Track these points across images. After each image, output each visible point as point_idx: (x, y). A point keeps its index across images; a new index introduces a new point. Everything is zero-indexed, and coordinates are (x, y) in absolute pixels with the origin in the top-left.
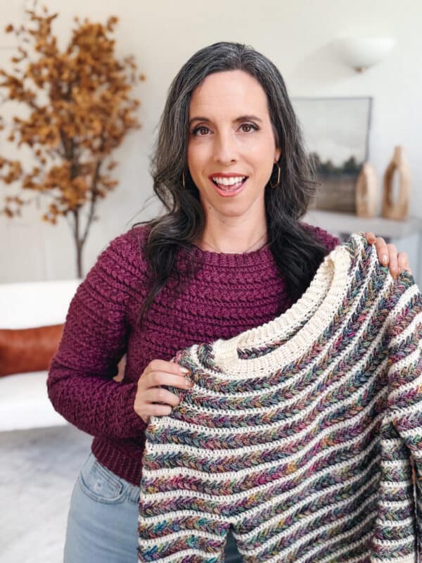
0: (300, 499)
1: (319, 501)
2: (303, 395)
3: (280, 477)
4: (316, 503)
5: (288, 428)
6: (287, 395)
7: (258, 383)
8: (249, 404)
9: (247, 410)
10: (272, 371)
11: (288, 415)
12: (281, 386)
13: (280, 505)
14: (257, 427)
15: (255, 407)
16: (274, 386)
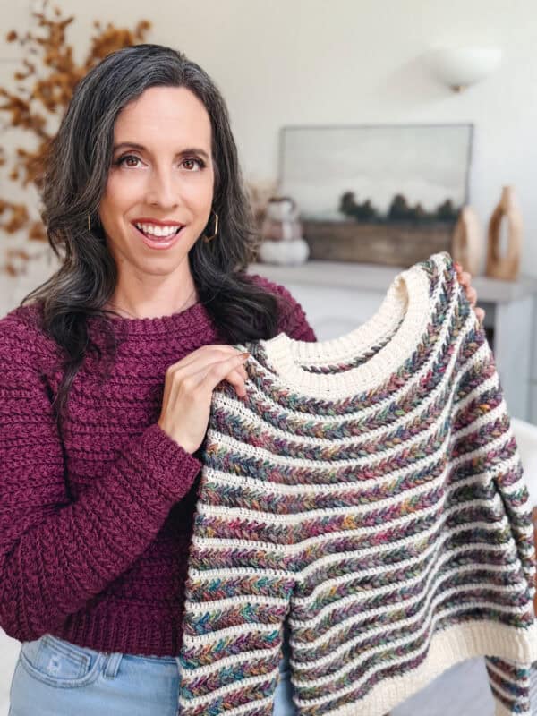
0: (360, 568)
1: (386, 576)
2: (375, 435)
3: (335, 531)
4: (381, 578)
5: (350, 472)
6: (355, 430)
7: (322, 407)
8: (310, 431)
9: (307, 438)
10: (340, 397)
11: (352, 455)
12: (349, 418)
13: (333, 567)
14: (315, 462)
15: (317, 436)
16: (340, 416)
